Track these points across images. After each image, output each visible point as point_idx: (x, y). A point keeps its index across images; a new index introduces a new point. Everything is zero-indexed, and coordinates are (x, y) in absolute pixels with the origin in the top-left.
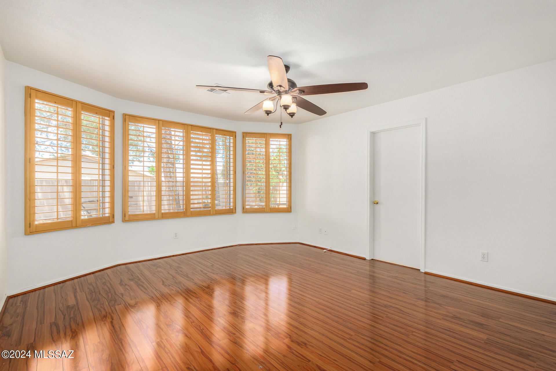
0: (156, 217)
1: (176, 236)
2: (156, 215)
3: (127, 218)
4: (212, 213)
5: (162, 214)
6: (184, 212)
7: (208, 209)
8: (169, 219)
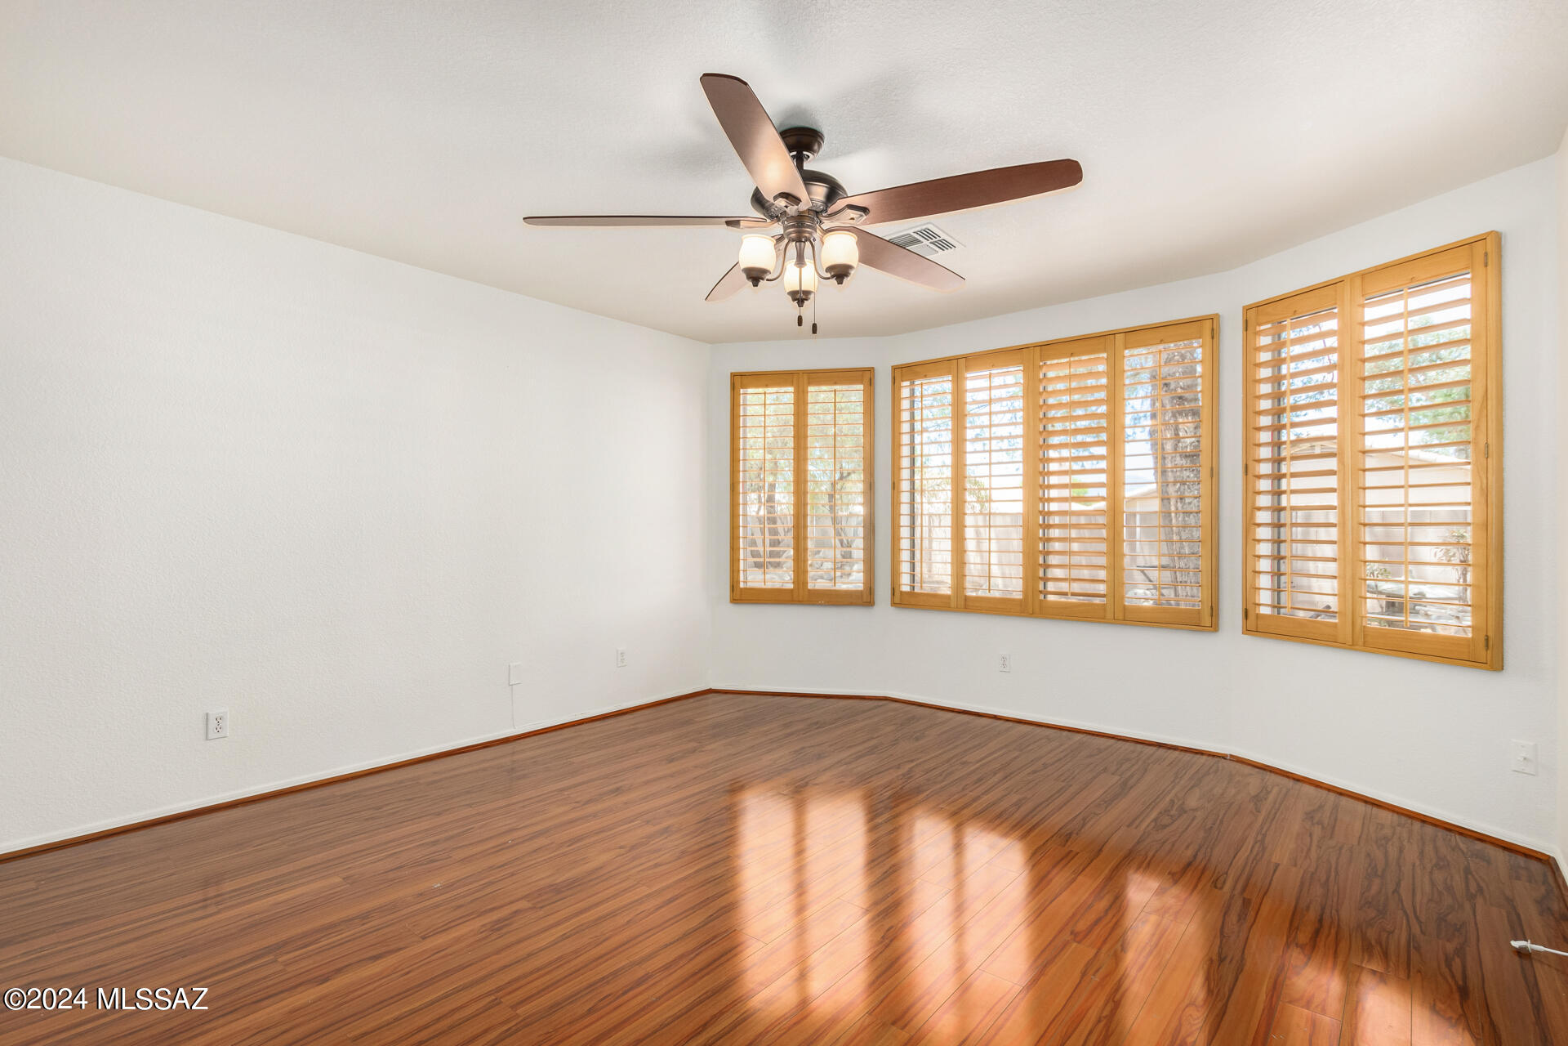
0: (954, 605)
1: (1004, 665)
2: (954, 599)
3: (897, 599)
4: (1109, 615)
5: (966, 598)
6: (1020, 600)
7: (1097, 601)
8: (982, 613)
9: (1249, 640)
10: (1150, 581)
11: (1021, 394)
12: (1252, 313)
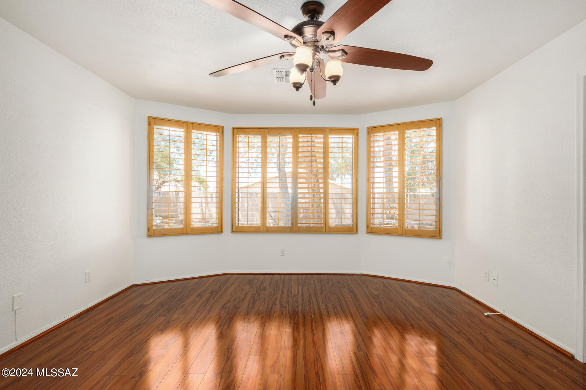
0: (261, 230)
1: (282, 253)
2: (261, 228)
3: (234, 229)
4: (324, 230)
5: (267, 227)
6: (291, 227)
7: (320, 226)
8: (275, 233)
9: (367, 235)
10: (272, 217)
11: (291, 146)
12: (370, 130)
